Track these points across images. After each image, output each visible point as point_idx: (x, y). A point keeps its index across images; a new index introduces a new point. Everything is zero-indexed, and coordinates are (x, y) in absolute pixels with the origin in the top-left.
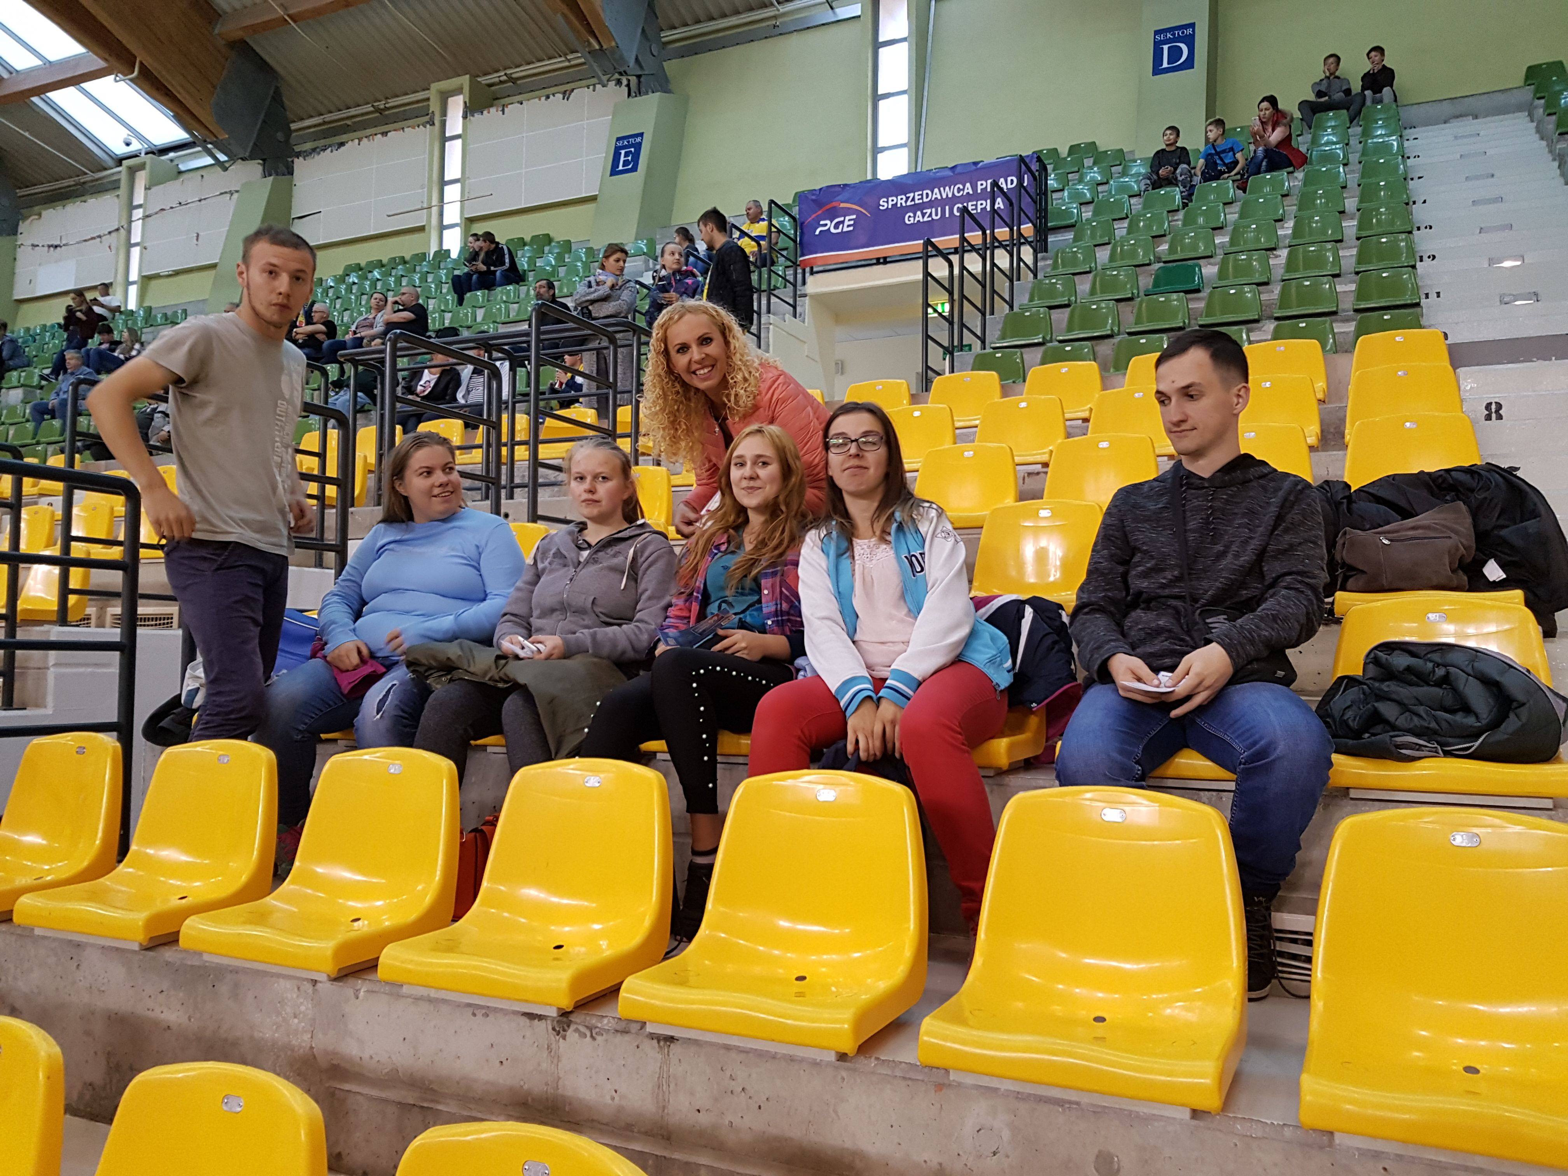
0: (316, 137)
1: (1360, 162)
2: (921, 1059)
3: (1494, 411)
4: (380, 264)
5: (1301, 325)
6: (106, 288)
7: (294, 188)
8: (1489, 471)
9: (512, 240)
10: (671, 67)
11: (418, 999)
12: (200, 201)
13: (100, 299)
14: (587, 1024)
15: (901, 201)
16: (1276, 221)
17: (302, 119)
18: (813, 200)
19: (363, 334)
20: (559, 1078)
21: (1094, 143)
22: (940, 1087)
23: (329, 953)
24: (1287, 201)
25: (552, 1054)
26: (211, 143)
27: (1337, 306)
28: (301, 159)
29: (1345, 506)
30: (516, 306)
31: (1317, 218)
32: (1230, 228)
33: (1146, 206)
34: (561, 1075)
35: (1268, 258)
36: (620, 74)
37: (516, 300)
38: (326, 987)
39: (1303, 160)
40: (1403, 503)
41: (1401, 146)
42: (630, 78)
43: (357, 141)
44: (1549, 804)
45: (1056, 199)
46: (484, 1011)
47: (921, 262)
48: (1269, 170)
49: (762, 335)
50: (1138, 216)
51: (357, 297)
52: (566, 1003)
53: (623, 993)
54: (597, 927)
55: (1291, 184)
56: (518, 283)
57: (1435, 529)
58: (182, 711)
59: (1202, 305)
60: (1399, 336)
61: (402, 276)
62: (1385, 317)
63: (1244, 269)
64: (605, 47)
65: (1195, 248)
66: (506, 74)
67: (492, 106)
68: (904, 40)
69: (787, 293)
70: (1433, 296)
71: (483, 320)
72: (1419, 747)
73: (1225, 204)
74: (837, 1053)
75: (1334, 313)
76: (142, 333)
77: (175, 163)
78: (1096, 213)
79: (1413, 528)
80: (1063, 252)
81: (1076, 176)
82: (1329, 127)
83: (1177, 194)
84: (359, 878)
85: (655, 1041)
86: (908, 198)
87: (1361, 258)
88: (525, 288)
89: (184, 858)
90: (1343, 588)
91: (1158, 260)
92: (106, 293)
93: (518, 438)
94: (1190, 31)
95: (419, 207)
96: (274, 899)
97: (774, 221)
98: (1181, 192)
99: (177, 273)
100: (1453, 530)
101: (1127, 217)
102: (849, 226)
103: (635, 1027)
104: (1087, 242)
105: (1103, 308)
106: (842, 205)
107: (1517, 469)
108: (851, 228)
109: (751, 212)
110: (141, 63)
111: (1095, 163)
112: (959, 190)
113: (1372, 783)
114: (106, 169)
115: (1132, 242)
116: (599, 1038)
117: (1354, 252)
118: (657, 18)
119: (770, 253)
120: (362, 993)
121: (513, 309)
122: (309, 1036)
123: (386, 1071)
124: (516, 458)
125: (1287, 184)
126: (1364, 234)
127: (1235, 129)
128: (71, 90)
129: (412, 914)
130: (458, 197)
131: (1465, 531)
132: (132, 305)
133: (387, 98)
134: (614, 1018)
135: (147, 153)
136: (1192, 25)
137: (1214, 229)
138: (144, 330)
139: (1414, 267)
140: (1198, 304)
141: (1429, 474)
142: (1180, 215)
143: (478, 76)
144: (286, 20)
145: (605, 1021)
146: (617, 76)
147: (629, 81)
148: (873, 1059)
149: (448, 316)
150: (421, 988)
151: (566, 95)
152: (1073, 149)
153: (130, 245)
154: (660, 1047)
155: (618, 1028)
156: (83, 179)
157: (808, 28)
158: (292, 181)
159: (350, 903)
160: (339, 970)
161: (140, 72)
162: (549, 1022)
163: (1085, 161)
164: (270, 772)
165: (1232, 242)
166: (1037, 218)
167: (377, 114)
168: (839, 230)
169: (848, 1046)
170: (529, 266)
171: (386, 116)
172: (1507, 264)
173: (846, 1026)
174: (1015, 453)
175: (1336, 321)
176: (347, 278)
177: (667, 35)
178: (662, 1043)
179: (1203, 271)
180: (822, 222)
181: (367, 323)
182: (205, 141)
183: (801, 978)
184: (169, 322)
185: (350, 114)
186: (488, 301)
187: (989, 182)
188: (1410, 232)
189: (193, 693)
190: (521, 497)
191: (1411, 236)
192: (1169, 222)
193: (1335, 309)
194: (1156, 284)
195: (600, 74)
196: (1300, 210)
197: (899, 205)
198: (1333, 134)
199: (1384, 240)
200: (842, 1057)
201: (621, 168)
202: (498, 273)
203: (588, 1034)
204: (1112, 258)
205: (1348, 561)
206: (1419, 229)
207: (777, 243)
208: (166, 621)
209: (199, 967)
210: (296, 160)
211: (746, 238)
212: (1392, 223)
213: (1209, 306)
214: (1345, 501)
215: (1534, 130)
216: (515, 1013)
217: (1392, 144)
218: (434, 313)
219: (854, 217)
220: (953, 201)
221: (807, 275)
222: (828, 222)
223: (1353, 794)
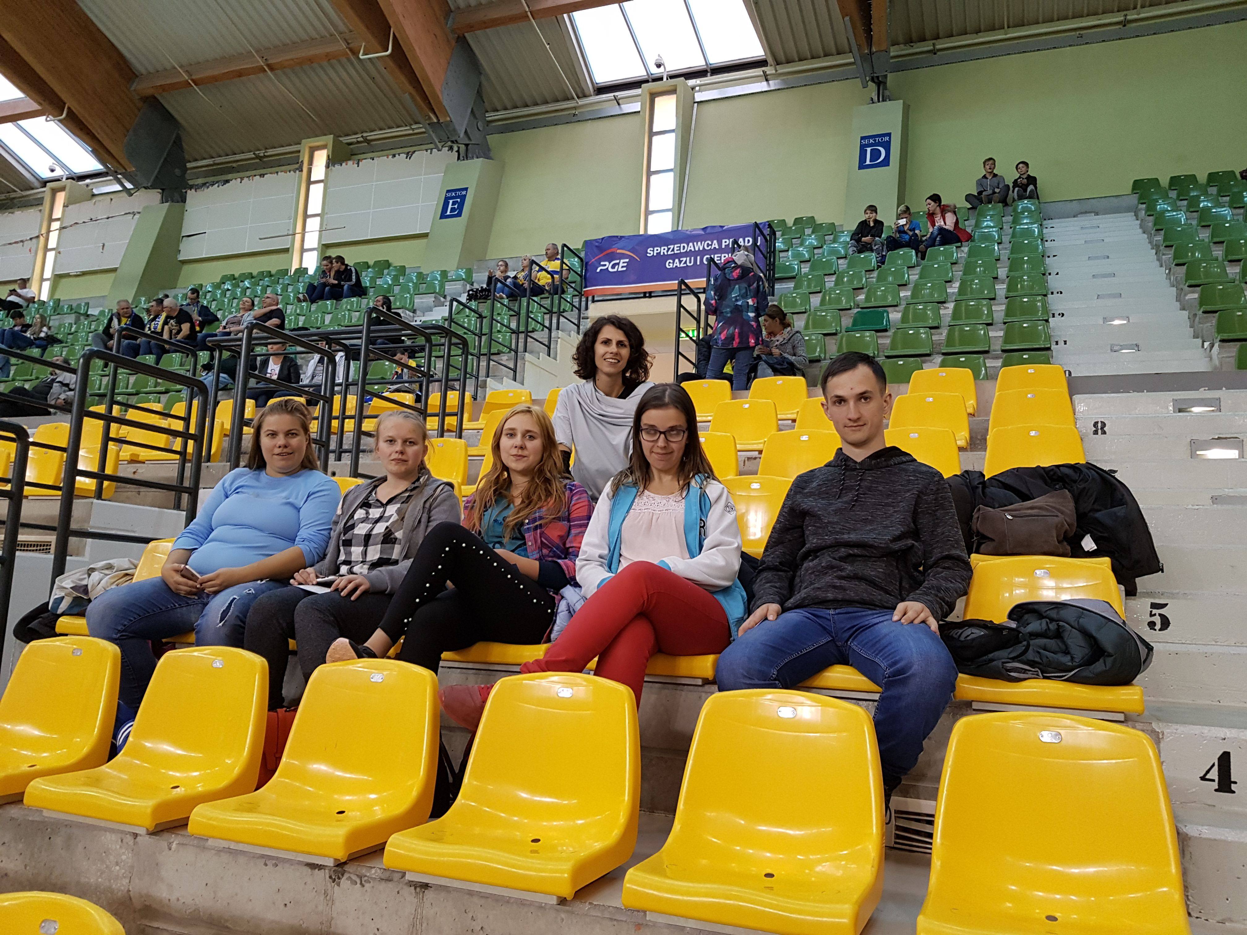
0: (207, 174)
1: (1010, 242)
2: (625, 903)
3: (1100, 428)
4: (251, 276)
5: (961, 359)
6: (24, 283)
7: (186, 213)
8: (1088, 468)
9: (359, 263)
10: (492, 140)
11: (220, 851)
12: (108, 218)
13: (19, 291)
14: (358, 873)
15: (663, 250)
16: (946, 282)
17: (196, 160)
18: (596, 246)
19: (232, 329)
20: (332, 918)
21: (813, 217)
22: (638, 926)
23: (149, 811)
24: (955, 268)
25: (328, 898)
26: (120, 174)
27: (989, 347)
28: (193, 190)
29: (980, 489)
30: (357, 313)
31: (977, 281)
32: (911, 286)
33: (850, 266)
34: (334, 915)
35: (939, 309)
36: (452, 142)
37: (358, 309)
38: (145, 840)
39: (970, 238)
40: (1024, 490)
41: (1041, 232)
42: (460, 145)
43: (239, 180)
44: (1121, 717)
45: (783, 257)
46: (274, 862)
47: (676, 298)
48: (943, 243)
49: (552, 346)
50: (844, 272)
51: (229, 301)
52: (341, 854)
53: (388, 848)
54: (373, 796)
55: (959, 256)
56: (360, 296)
57: (1047, 510)
58: (49, 616)
59: (888, 341)
60: (1031, 369)
61: (268, 286)
62: (1024, 356)
63: (920, 317)
64: (441, 121)
65: (884, 297)
66: (362, 136)
67: (350, 160)
68: (673, 131)
69: (573, 315)
70: (1061, 343)
71: (330, 322)
72: (1025, 671)
73: (908, 267)
74: (559, 897)
75: (987, 352)
76: (50, 320)
77: (90, 188)
78: (812, 269)
79: (1032, 508)
80: (786, 296)
81: (798, 241)
82: (988, 215)
83: (873, 257)
84: (179, 752)
85: (413, 888)
86: (669, 249)
87: (1008, 313)
88: (366, 300)
89: (37, 733)
90: (977, 552)
91: (858, 306)
92: (24, 287)
93: (348, 413)
94: (887, 138)
95: (286, 233)
96: (109, 768)
97: (565, 260)
98: (877, 258)
99: (84, 274)
100: (1058, 510)
101: (835, 273)
102: (622, 267)
103: (397, 876)
104: (804, 290)
105: (813, 340)
106: (619, 251)
107: (1115, 472)
108: (625, 269)
109: (549, 252)
110: (69, 108)
111: (813, 232)
112: (708, 245)
113: (989, 697)
114: (33, 189)
115: (838, 292)
116: (367, 885)
117: (1003, 307)
118: (484, 102)
119: (562, 283)
120: (174, 846)
121: (356, 316)
122: (128, 881)
123: (190, 911)
124: (345, 429)
125: (955, 254)
126: (1011, 294)
127: (919, 212)
128: (9, 125)
129: (223, 783)
130: (317, 227)
131: (1069, 512)
132: (44, 297)
133: (266, 149)
134: (380, 869)
135: (67, 179)
136: (889, 135)
137: (899, 285)
138: (52, 318)
139: (1047, 321)
140: (885, 341)
141: (1043, 468)
142: (875, 274)
143: (341, 137)
144: (190, 84)
145: (373, 871)
146: (449, 143)
147: (459, 148)
148: (587, 903)
149: (302, 318)
150: (221, 841)
151: (409, 155)
152: (797, 221)
153: (46, 250)
154: (416, 893)
155: (383, 877)
156: (13, 195)
157: (600, 118)
158: (184, 207)
159: (171, 773)
160: (157, 825)
161: (67, 115)
162: (327, 871)
163: (806, 230)
164: (114, 664)
165: (913, 296)
166: (767, 270)
167: (258, 160)
168: (615, 270)
169: (567, 891)
170: (370, 284)
171: (264, 162)
172: (1117, 322)
173: (566, 875)
174: (737, 442)
175: (989, 358)
176: (223, 285)
177: (491, 116)
178: (418, 889)
179: (890, 316)
180: (602, 263)
181: (236, 320)
182: (116, 172)
183: (536, 841)
184: (73, 311)
185: (236, 159)
186: (336, 309)
187: (731, 240)
188: (1045, 295)
189: (58, 601)
190: (347, 459)
191: (1046, 298)
192: (866, 279)
193: (987, 349)
194: (855, 324)
195: (437, 141)
196: (964, 274)
197: (662, 254)
198: (991, 221)
199: (1025, 300)
200: (562, 901)
201: (448, 213)
202: (345, 287)
203: (359, 882)
204: (823, 302)
205: (981, 530)
206: (1052, 293)
207: (567, 278)
208: (45, 548)
209: (39, 822)
210: (189, 191)
211: (544, 272)
212: (1032, 288)
213: (893, 342)
214: (980, 486)
215: (1138, 227)
216: (300, 863)
217: (1034, 231)
218: (291, 316)
219: (627, 260)
220: (703, 252)
221: (590, 303)
222: (607, 263)
223: (975, 706)
